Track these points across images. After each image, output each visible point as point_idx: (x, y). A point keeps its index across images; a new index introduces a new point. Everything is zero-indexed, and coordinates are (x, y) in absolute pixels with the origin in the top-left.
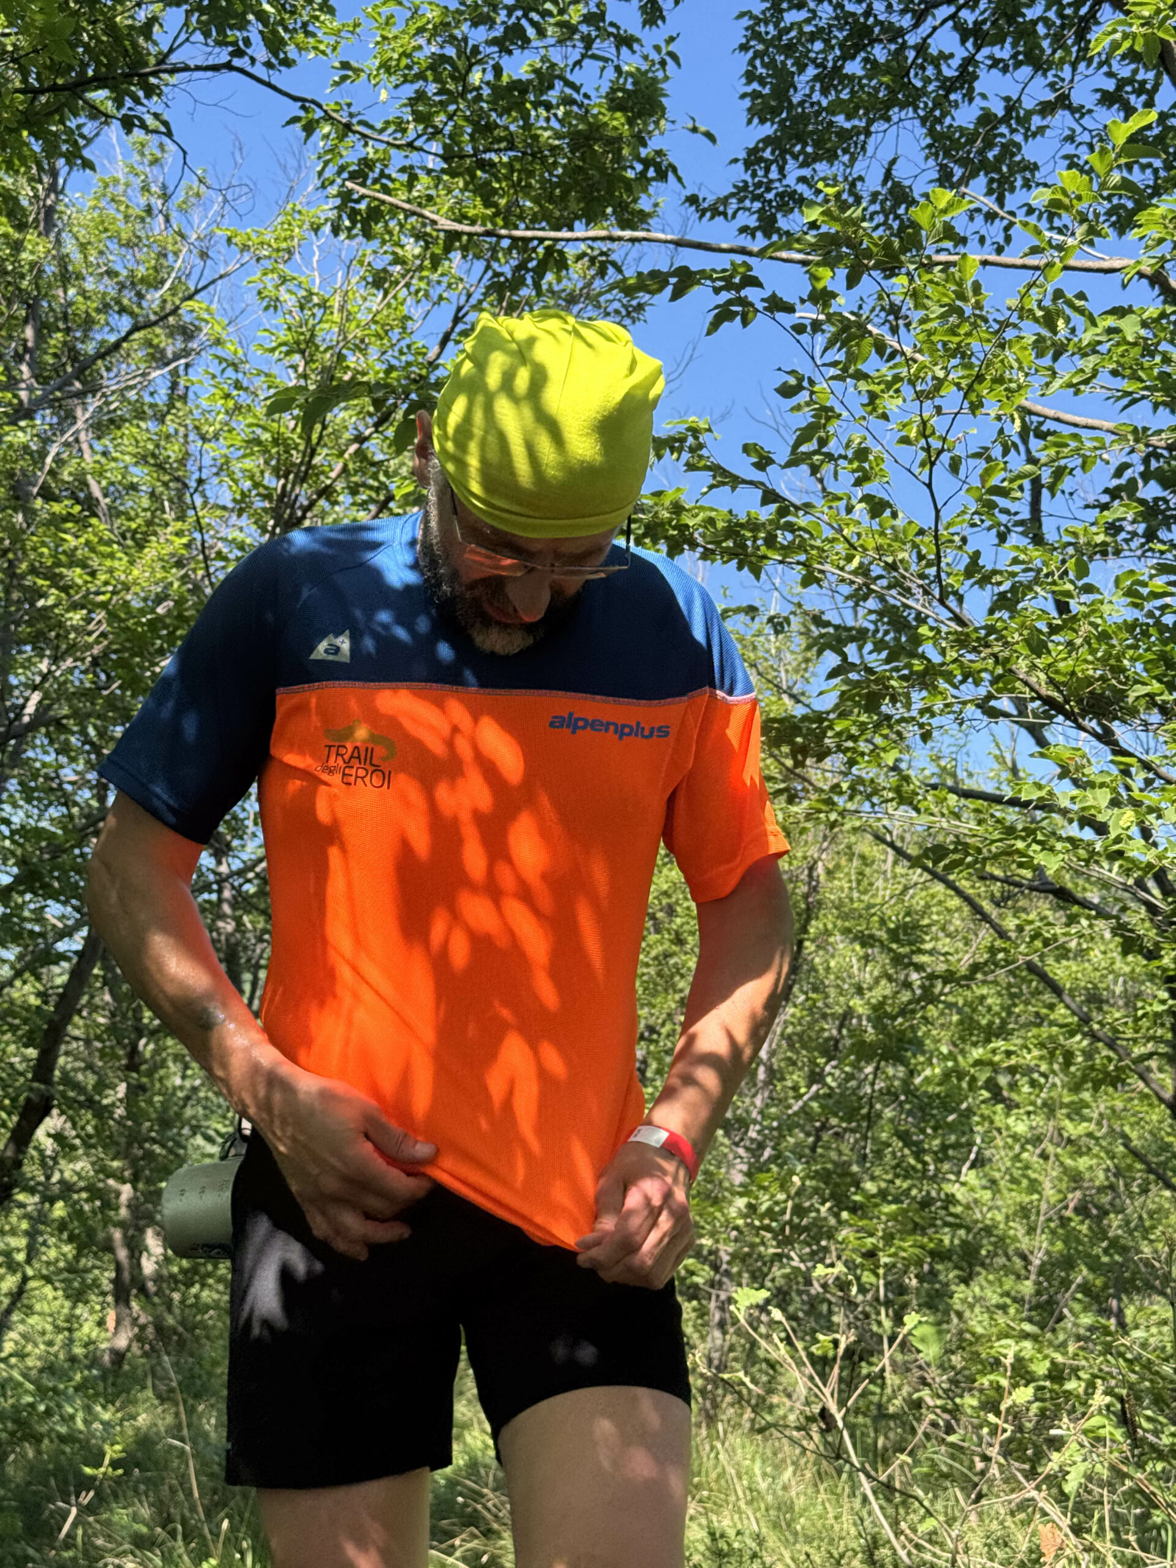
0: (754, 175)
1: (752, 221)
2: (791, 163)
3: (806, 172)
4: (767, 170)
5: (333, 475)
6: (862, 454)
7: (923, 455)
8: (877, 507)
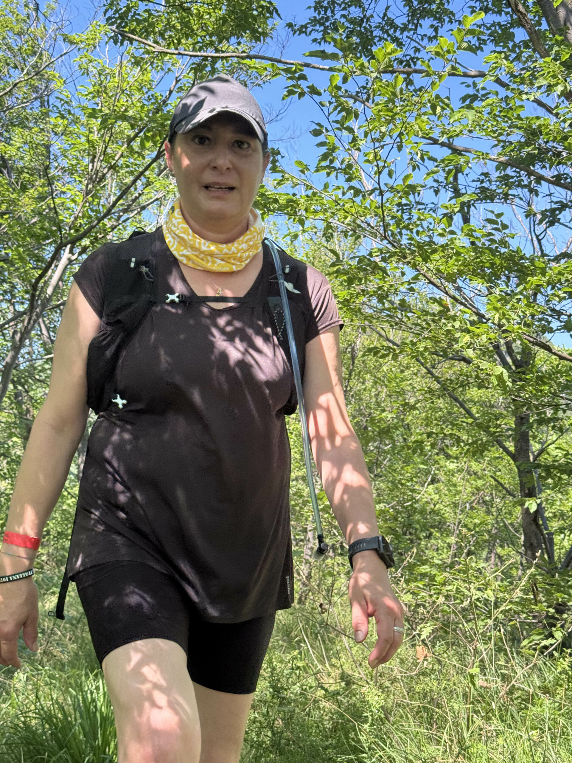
0: (319, 13)
1: (319, 36)
2: (337, 8)
3: (345, 12)
4: (326, 12)
5: (116, 158)
6: (349, 167)
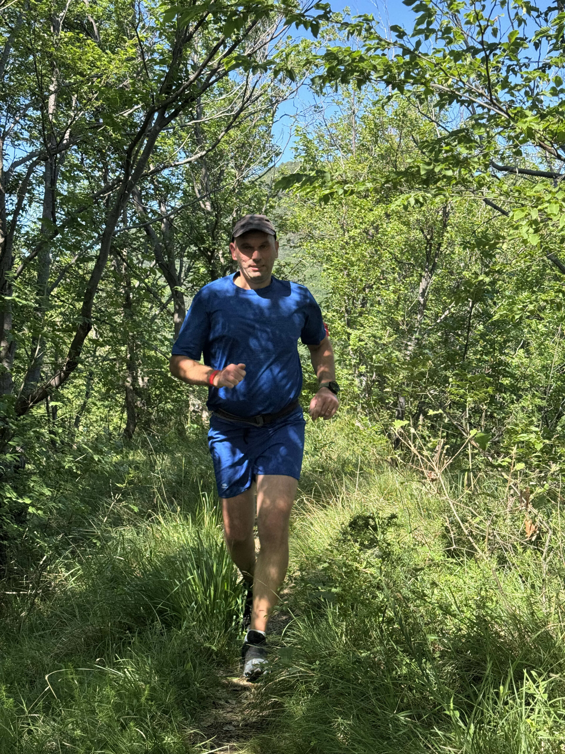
6: (448, 30)
7: (479, 29)
8: (457, 56)
